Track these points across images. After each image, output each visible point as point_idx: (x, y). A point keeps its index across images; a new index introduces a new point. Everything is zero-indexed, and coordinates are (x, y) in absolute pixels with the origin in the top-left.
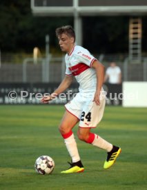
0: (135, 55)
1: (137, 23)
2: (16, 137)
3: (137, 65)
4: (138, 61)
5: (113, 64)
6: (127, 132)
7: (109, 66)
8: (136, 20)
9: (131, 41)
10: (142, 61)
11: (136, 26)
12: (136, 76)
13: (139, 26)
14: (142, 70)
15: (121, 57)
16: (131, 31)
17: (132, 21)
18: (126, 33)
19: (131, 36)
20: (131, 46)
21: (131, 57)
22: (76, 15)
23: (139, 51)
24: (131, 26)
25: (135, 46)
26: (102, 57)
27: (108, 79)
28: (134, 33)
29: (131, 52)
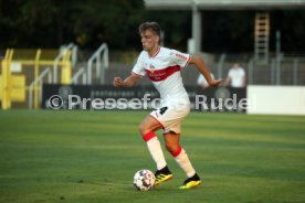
0: (262, 55)
1: (264, 18)
2: (125, 147)
3: (264, 66)
4: (265, 62)
5: (236, 65)
6: (251, 143)
7: (231, 67)
8: (263, 15)
9: (257, 39)
10: (270, 62)
11: (262, 21)
12: (263, 79)
13: (267, 21)
14: (270, 72)
15: (245, 57)
16: (257, 27)
17: (258, 16)
18: (251, 30)
19: (257, 33)
20: (257, 45)
21: (256, 57)
22: (195, 9)
23: (266, 51)
24: (258, 21)
25: (262, 45)
26: (223, 57)
27: (230, 82)
28: (261, 30)
29: (257, 51)
